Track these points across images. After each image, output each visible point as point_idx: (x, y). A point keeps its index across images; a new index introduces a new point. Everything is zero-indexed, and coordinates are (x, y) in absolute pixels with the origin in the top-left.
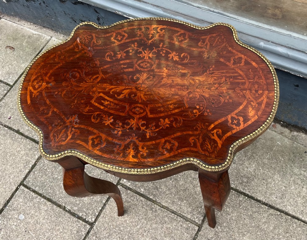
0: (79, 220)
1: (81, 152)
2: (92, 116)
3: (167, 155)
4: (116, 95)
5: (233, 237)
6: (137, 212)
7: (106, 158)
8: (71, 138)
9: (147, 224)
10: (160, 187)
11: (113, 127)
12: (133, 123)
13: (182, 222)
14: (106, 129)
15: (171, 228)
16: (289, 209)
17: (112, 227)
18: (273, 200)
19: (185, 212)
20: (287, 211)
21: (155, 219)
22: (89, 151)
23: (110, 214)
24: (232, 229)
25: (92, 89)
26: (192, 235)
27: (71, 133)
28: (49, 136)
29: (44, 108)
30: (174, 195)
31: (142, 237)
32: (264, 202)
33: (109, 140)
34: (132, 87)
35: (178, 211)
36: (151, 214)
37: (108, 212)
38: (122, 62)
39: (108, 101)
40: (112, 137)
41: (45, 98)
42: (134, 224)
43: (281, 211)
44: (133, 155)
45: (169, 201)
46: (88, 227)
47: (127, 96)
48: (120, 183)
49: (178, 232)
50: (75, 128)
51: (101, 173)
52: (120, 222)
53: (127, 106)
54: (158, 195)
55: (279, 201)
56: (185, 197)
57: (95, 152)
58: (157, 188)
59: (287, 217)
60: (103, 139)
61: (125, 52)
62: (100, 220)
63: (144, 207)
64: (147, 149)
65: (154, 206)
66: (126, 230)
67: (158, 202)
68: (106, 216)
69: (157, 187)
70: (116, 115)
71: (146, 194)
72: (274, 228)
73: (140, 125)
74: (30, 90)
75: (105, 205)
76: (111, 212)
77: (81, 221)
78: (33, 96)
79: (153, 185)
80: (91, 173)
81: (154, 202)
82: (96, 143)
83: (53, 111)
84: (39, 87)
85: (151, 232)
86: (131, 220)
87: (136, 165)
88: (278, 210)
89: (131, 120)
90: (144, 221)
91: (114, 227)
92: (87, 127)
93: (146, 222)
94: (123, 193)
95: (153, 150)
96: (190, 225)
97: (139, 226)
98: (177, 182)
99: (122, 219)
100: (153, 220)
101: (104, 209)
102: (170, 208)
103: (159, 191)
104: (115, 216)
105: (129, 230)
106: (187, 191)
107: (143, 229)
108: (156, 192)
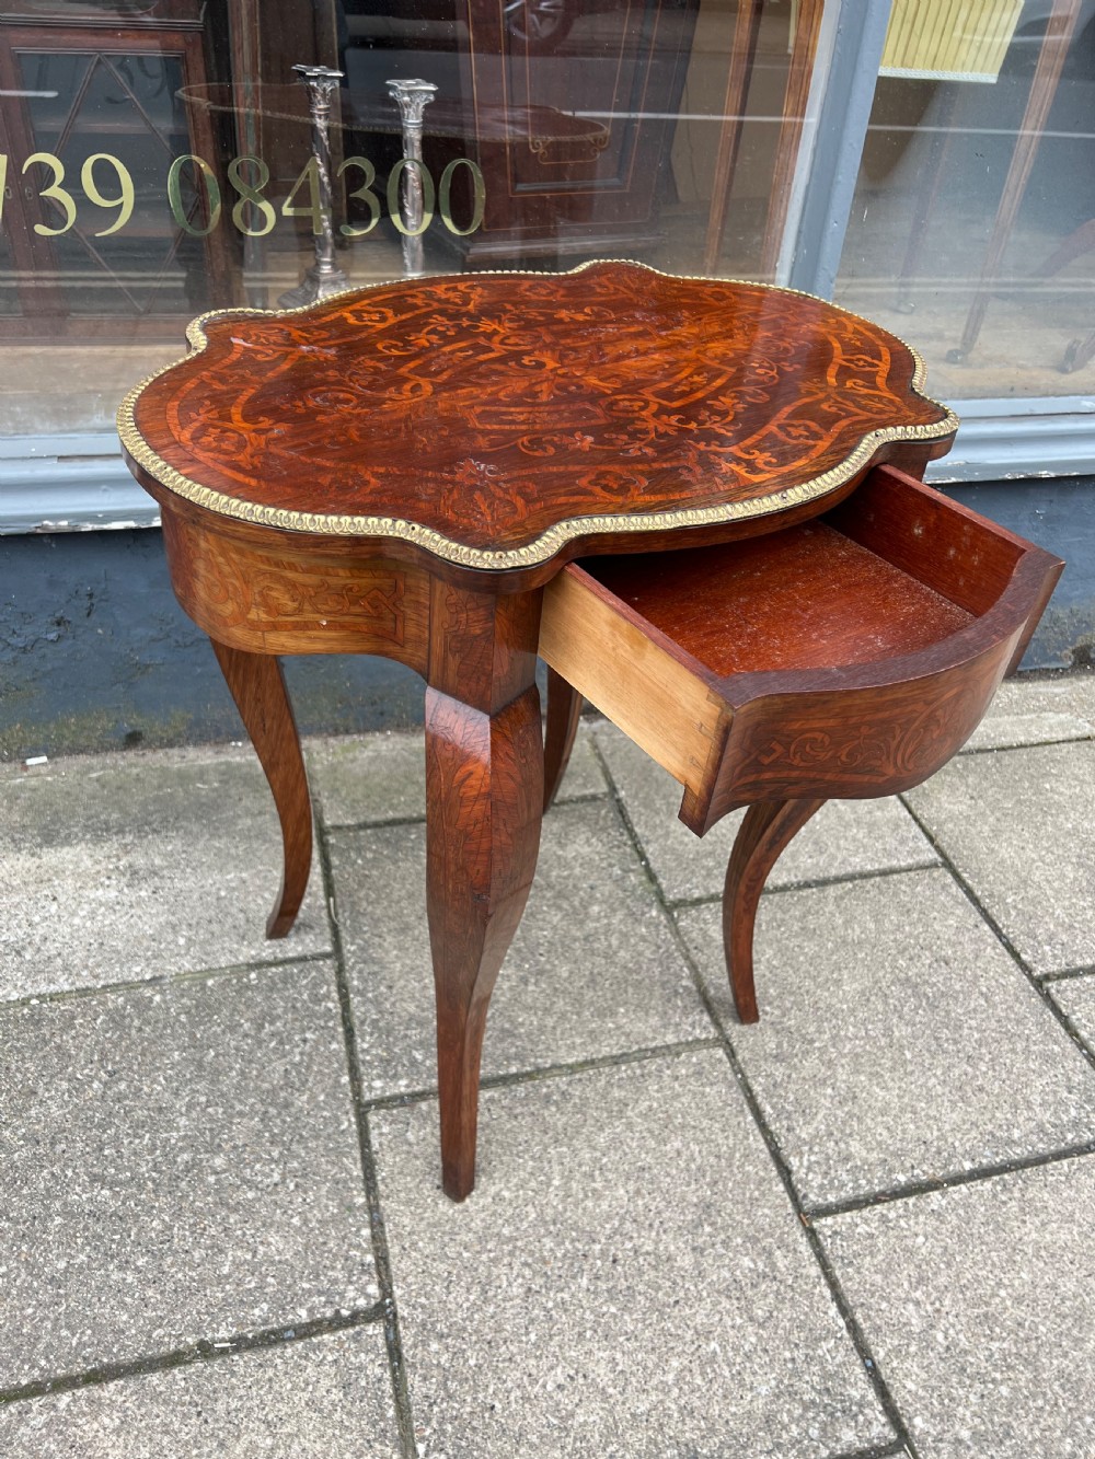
0: (314, 1340)
5: (821, 1005)
6: (509, 1144)
9: (575, 1152)
10: (512, 1022)
13: (668, 1068)
15: (655, 1105)
16: (858, 863)
17: (466, 1255)
18: (809, 866)
19: (650, 1036)
20: (858, 869)
21: (585, 1121)
23: (422, 1219)
24: (800, 988)
26: (726, 1078)
30: (575, 1017)
31: (598, 1199)
32: (798, 883)
35: (630, 1048)
36: (558, 1116)
37: (406, 1221)
42: (533, 1184)
43: (851, 878)
45: (578, 1041)
46: (375, 1330)
48: (369, 1104)
49: (683, 1100)
51: (262, 1120)
52: (483, 1215)
54: (529, 1047)
55: (822, 860)
56: (612, 999)
58: (508, 1031)
59: (872, 881)
62: (402, 1266)
63: (518, 1111)
65: (549, 1087)
66: (525, 1225)
67: (547, 1066)
68: (415, 1237)
69: (503, 1030)
72: (876, 921)
75: (373, 1209)
76: (419, 1211)
77: (326, 1336)
80: (219, 1146)
81: (538, 1073)
85: (610, 1166)
86: (514, 1180)
88: (838, 880)
90: (559, 1150)
91: (478, 1248)
93: (565, 1149)
94: (408, 1124)
96: (694, 1060)
97: (558, 1178)
98: (551, 977)
99: (481, 1202)
100: (583, 1126)
101: (382, 1224)
102: (600, 1056)
103: (520, 1034)
104: (443, 1213)
105: (534, 1215)
106: (599, 979)
107: (578, 1176)
108: (512, 1044)
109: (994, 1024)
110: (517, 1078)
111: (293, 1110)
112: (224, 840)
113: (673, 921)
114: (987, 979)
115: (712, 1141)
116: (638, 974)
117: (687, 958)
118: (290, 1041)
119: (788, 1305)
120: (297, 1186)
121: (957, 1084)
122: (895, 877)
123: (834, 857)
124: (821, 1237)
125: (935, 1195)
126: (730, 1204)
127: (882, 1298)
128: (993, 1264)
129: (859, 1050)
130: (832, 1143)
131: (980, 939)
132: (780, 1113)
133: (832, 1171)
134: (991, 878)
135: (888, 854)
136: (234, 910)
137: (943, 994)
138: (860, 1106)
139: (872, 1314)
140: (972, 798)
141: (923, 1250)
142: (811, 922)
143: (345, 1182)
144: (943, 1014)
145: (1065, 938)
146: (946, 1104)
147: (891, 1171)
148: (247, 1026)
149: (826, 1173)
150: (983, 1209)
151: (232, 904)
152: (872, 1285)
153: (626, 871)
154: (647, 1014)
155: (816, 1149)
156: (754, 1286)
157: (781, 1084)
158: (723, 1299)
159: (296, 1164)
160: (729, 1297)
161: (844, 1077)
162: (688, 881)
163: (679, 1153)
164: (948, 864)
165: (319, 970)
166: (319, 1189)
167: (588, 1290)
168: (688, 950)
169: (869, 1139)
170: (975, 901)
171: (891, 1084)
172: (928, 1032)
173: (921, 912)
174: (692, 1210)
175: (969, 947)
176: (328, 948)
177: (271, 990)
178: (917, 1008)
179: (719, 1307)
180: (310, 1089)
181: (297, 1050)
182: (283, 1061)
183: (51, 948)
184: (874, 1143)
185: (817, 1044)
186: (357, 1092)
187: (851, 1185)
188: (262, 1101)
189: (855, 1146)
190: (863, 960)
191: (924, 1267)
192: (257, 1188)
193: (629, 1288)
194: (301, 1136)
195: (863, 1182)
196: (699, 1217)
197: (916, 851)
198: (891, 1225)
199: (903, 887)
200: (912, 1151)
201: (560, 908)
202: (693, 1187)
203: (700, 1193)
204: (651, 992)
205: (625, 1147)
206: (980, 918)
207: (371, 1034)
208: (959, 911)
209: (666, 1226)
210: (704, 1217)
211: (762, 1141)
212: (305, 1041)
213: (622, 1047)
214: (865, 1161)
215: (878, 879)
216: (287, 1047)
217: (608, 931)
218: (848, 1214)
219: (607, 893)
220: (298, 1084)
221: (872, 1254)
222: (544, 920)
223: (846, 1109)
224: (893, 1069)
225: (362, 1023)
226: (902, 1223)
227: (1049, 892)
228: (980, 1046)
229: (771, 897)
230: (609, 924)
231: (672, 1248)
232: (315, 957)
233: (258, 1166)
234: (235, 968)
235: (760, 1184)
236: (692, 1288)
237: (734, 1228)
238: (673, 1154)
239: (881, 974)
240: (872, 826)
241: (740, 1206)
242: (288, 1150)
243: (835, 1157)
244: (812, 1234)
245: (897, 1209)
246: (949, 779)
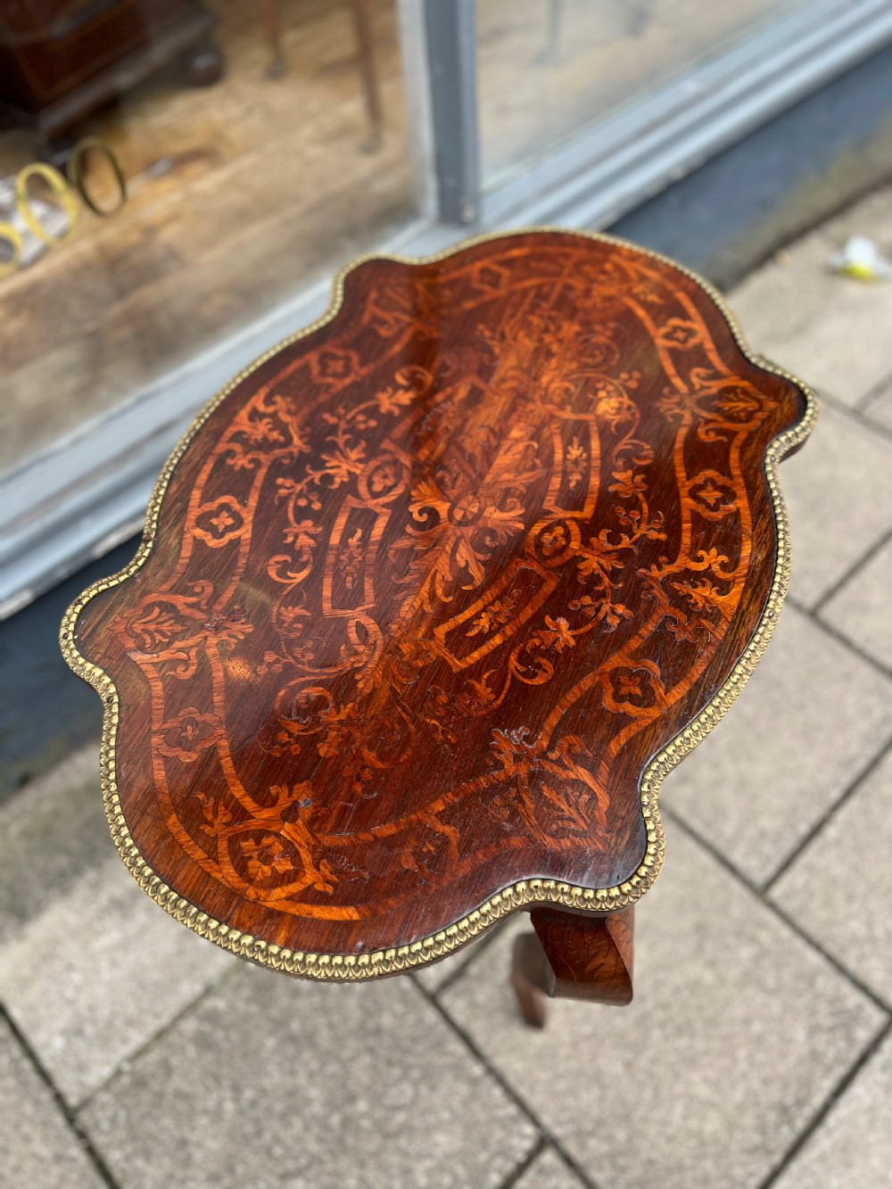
1: (658, 747)
2: (521, 678)
3: (742, 503)
4: (464, 588)
7: (706, 670)
8: (593, 770)
11: (590, 626)
12: (595, 565)
14: (592, 647)
22: (664, 718)
25: (402, 655)
27: (565, 768)
28: (553, 854)
29: (409, 850)
33: (637, 649)
34: (454, 534)
38: (335, 539)
39: (477, 616)
40: (630, 637)
41: (365, 837)
44: (717, 591)
47: (481, 557)
48: (436, 992)
50: (551, 748)
53: (523, 566)
57: (672, 701)
60: (630, 664)
61: (298, 521)
64: (708, 551)
70: (544, 605)
73: (610, 547)
74: (287, 899)
75: (491, 1071)
78: (330, 889)
82: (638, 691)
83: (445, 817)
84: (295, 856)
87: (754, 592)
89: (581, 566)
92: (562, 707)
95: (715, 535)
101: (504, 1078)
104: (538, 1044)
125: (829, 829)
147: (795, 826)
183: (103, 1013)
186: (421, 987)
244: (772, 905)
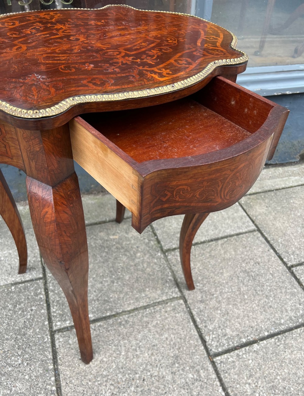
5: (216, 281)
6: (106, 341)
8: (57, 90)
9: (130, 342)
10: (108, 297)
13: (163, 308)
15: (159, 322)
16: (229, 232)
17: (90, 383)
18: (212, 234)
19: (157, 297)
20: (229, 234)
21: (134, 330)
23: (74, 372)
24: (209, 276)
26: (183, 310)
30: (131, 293)
31: (138, 358)
32: (209, 240)
35: (150, 302)
36: (124, 329)
37: (68, 373)
42: (115, 355)
43: (226, 237)
45: (132, 302)
48: (55, 331)
49: (169, 319)
51: (15, 341)
52: (96, 368)
54: (114, 305)
55: (217, 232)
56: (144, 286)
58: (106, 300)
59: (233, 237)
62: (66, 390)
63: (110, 329)
65: (121, 319)
66: (112, 370)
67: (121, 312)
68: (71, 379)
69: (105, 300)
71: (100, 315)
72: (235, 251)
75: (56, 370)
76: (73, 369)
79: (98, 302)
81: (117, 314)
85: (142, 346)
86: (108, 354)
88: (222, 238)
90: (124, 341)
91: (94, 380)
92: (66, 78)
93: (126, 341)
94: (69, 337)
96: (173, 305)
97: (124, 352)
98: (122, 280)
99: (96, 363)
100: (133, 332)
101: (59, 375)
102: (139, 306)
103: (111, 301)
104: (82, 369)
105: (115, 366)
106: (139, 279)
107: (131, 350)
108: (108, 305)
109: (275, 284)
110: (109, 317)
111: (27, 336)
112: (3, 239)
113: (166, 256)
114: (272, 268)
115: (178, 333)
116: (153, 276)
117: (170, 269)
118: (26, 311)
119: (205, 389)
120: (27, 364)
121: (263, 305)
122: (241, 236)
123: (220, 230)
124: (216, 364)
125: (255, 345)
126: (184, 355)
127: (238, 383)
128: (275, 368)
129: (229, 296)
130: (220, 330)
131: (270, 255)
132: (202, 321)
133: (220, 340)
134: (273, 234)
135: (239, 228)
136: (6, 265)
137: (258, 275)
138: (230, 316)
139: (234, 389)
140: (267, 207)
141: (251, 365)
142: (213, 253)
143: (46, 361)
144: (258, 281)
145: (298, 252)
146: (259, 313)
147: (241, 338)
148: (10, 306)
149: (218, 341)
150: (271, 348)
151: (6, 262)
152: (234, 379)
153: (150, 240)
154: (156, 290)
155: (215, 333)
156: (193, 384)
157: (203, 311)
158: (182, 390)
159: (27, 356)
160: (184, 389)
161: (224, 306)
162: (171, 242)
163: (167, 339)
164: (259, 230)
165: (38, 284)
166: (36, 364)
167: (134, 392)
168: (171, 266)
169: (233, 327)
170: (268, 242)
171: (240, 308)
172: (253, 288)
173: (250, 247)
174: (172, 358)
175: (266, 258)
176: (41, 276)
177: (20, 292)
178: (249, 280)
179: (181, 393)
180: (33, 328)
181: (29, 314)
182: (24, 318)
184: (235, 329)
185: (215, 296)
186: (51, 327)
187: (227, 344)
188: (15, 334)
189: (228, 331)
190: (231, 265)
191: (252, 371)
192: (12, 366)
193: (149, 389)
194: (30, 345)
195: (231, 343)
196: (174, 362)
197: (248, 226)
198: (240, 357)
199: (244, 239)
200: (248, 330)
201: (126, 255)
202: (172, 350)
203: (174, 352)
204: (158, 282)
205: (148, 338)
206: (270, 248)
207: (56, 306)
208: (263, 246)
209: (162, 366)
210: (175, 361)
211: (196, 331)
212: (32, 310)
213: (147, 302)
214: (231, 336)
215: (235, 237)
216: (25, 313)
217: (143, 262)
218: (226, 355)
219: (143, 249)
220: (29, 326)
221: (234, 368)
222: (120, 260)
223: (225, 318)
224: (241, 302)
225: (53, 302)
226: (244, 356)
227: (293, 237)
228: (270, 292)
229: (199, 245)
230: (143, 259)
231: (164, 373)
232: (36, 279)
233: (13, 358)
234: (6, 286)
235: (195, 347)
236: (171, 387)
237: (186, 364)
238: (165, 339)
239: (236, 269)
240: (233, 219)
241: (188, 356)
242: (25, 351)
243: (221, 335)
244: (213, 363)
245: (242, 351)
246: (259, 201)
